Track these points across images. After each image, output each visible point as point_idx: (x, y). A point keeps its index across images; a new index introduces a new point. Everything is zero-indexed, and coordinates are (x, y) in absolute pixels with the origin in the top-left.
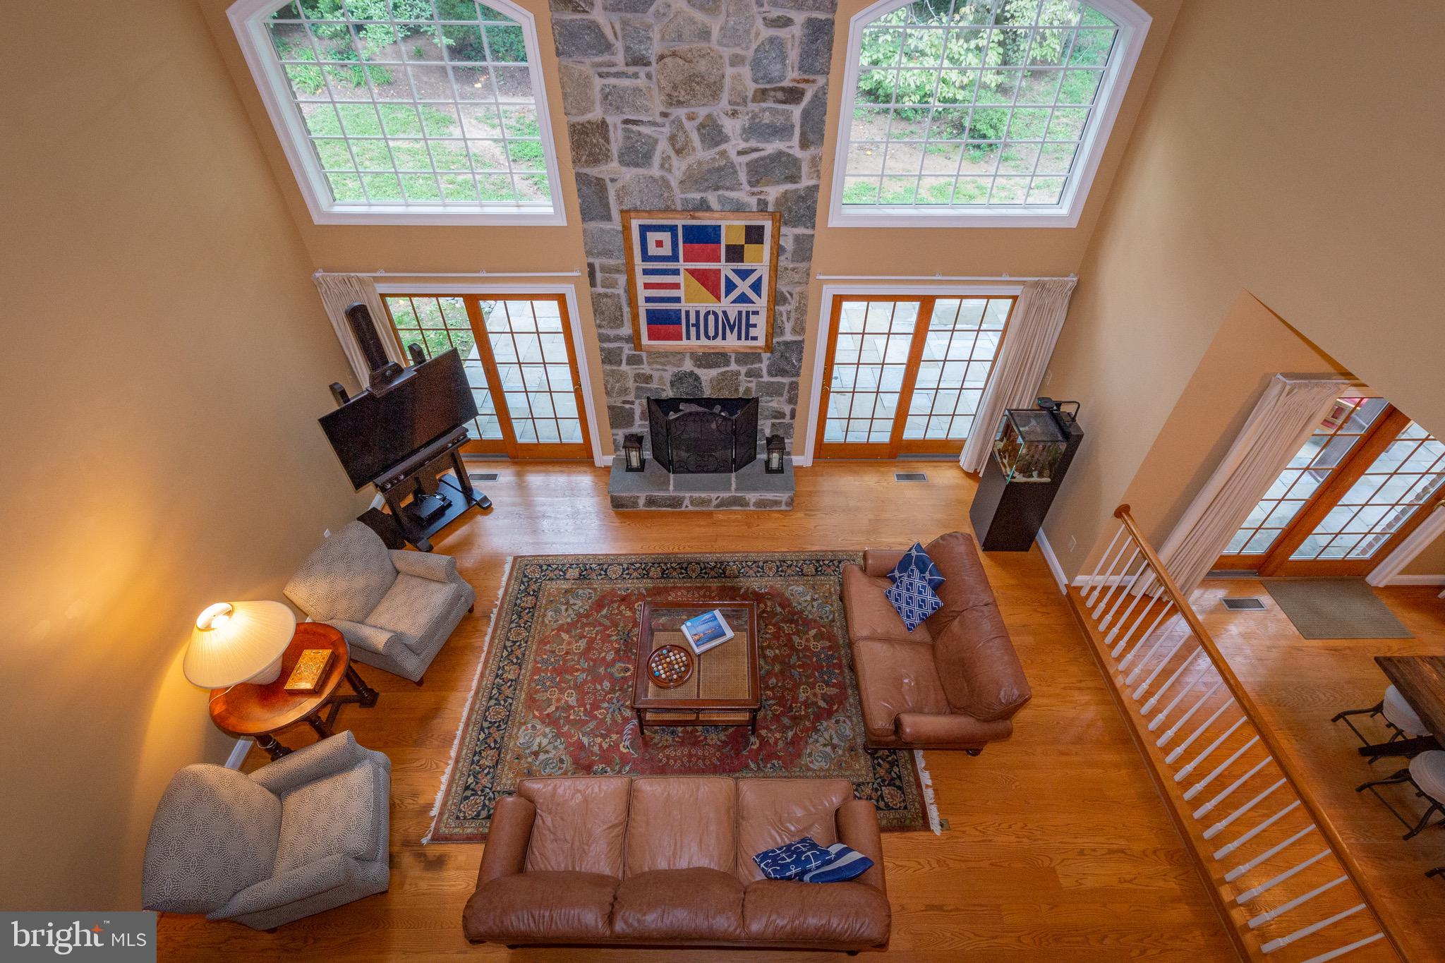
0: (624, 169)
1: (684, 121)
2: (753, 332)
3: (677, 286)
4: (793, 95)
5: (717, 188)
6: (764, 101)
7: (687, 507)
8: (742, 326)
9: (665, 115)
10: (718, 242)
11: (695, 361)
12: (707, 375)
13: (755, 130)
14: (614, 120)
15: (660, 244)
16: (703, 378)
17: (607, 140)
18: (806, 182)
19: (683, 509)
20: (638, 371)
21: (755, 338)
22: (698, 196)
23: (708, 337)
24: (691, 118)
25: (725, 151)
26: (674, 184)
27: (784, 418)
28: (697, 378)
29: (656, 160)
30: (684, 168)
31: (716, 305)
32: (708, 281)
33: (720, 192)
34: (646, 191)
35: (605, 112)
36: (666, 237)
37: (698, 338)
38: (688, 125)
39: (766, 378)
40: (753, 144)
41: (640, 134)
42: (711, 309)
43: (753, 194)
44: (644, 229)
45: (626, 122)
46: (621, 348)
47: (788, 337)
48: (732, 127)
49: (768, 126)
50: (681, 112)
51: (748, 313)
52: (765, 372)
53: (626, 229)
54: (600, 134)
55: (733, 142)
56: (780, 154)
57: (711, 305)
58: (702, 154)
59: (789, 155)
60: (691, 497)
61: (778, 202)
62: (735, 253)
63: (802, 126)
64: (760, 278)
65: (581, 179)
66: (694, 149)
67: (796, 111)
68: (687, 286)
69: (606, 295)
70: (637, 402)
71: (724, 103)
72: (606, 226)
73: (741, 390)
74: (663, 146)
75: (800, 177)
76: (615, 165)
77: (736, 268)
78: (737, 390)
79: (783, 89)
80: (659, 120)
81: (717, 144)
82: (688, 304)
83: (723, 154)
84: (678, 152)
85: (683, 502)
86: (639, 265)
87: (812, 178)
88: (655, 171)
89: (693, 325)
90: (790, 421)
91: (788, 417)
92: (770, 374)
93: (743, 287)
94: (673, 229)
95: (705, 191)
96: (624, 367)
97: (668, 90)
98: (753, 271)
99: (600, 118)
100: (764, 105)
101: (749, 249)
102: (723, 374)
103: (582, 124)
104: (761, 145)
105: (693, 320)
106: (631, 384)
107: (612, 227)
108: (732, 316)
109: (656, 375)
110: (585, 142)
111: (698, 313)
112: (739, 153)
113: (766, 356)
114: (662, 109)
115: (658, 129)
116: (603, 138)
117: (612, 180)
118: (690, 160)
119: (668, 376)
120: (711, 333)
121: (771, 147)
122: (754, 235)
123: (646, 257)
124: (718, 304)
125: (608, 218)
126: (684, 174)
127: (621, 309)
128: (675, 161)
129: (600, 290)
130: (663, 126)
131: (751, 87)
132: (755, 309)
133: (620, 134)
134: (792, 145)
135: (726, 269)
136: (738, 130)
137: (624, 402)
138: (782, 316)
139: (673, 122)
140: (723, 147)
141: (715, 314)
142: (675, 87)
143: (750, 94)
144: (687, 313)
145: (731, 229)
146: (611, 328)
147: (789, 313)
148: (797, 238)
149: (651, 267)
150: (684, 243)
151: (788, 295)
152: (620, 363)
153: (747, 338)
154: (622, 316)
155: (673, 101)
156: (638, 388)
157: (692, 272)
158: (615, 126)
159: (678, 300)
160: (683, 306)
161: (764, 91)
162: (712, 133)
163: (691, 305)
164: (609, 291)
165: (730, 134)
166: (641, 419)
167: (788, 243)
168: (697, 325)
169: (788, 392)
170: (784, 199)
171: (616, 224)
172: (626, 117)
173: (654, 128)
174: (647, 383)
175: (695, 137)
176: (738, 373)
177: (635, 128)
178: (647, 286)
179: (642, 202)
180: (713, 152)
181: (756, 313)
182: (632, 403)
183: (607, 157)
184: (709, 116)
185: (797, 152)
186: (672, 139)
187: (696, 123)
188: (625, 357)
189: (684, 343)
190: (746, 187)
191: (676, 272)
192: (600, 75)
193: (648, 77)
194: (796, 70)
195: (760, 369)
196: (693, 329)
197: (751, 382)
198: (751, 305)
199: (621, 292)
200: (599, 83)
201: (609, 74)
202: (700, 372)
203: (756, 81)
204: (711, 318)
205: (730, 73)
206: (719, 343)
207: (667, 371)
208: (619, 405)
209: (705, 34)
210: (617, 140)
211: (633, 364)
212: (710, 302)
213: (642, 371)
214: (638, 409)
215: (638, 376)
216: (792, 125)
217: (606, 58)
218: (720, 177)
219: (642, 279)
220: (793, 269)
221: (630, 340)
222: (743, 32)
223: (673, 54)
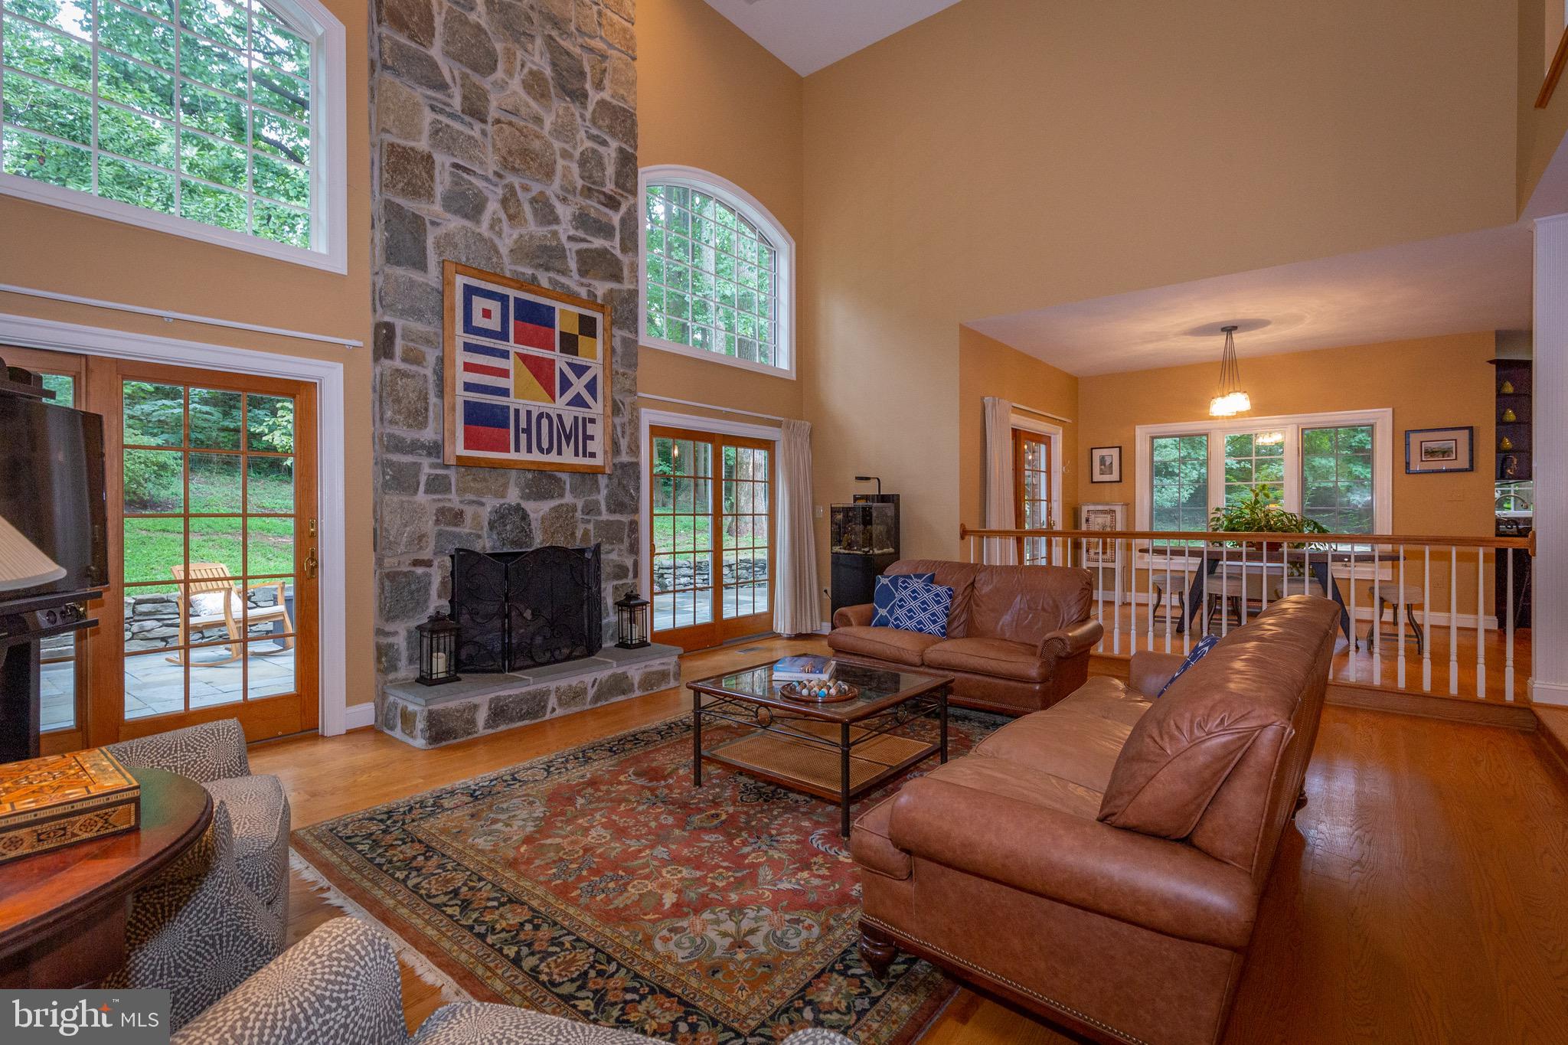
0: (449, 216)
1: (518, 189)
2: (592, 446)
3: (504, 373)
4: (612, 203)
5: (547, 269)
6: (589, 197)
7: (554, 710)
8: (576, 435)
9: (498, 175)
10: (552, 326)
11: (524, 489)
12: (538, 510)
13: (582, 220)
14: (442, 160)
15: (487, 314)
16: (532, 516)
17: (432, 178)
18: (627, 286)
19: (547, 717)
20: (441, 505)
21: (593, 455)
22: (529, 271)
23: (540, 449)
24: (526, 188)
25: (557, 232)
26: (504, 251)
27: (627, 576)
28: (525, 516)
29: (486, 218)
30: (515, 236)
31: (550, 405)
32: (540, 370)
33: (552, 274)
34: (473, 248)
35: (432, 146)
36: (495, 306)
37: (529, 450)
38: (522, 196)
39: (605, 516)
40: (581, 234)
41: (471, 183)
42: (545, 410)
43: (582, 284)
44: (470, 292)
45: (456, 166)
46: (417, 466)
47: (625, 458)
48: (564, 212)
49: (594, 222)
50: (514, 180)
51: (584, 419)
52: (603, 508)
53: (447, 282)
54: (425, 167)
55: (564, 226)
56: (605, 250)
57: (544, 404)
58: (532, 227)
59: (612, 254)
60: (558, 689)
61: (606, 299)
62: (569, 344)
63: (621, 231)
64: (595, 378)
65: (393, 212)
66: (525, 220)
67: (616, 218)
68: (517, 375)
69: (404, 374)
70: (436, 563)
71: (557, 187)
72: (417, 276)
73: (579, 534)
74: (493, 207)
75: (622, 278)
76: (437, 207)
77: (570, 361)
78: (573, 534)
79: (604, 193)
80: (491, 175)
81: (550, 223)
82: (518, 401)
83: (555, 233)
84: (510, 217)
85: (546, 702)
86: (461, 337)
87: (632, 282)
88: (484, 229)
89: (524, 431)
90: (633, 580)
91: (631, 575)
92: (611, 511)
93: (579, 386)
94: (503, 299)
95: (536, 268)
96: (421, 497)
97: (504, 152)
98: (588, 368)
99: (426, 151)
100: (591, 202)
101: (583, 341)
102: (555, 509)
103: (404, 148)
104: (589, 238)
105: (523, 424)
106: (429, 526)
107: (425, 281)
108: (568, 423)
109: (469, 511)
110: (405, 168)
111: (529, 413)
112: (570, 238)
113: (603, 481)
114: (496, 169)
115: (491, 187)
116: (427, 173)
117: (433, 223)
118: (522, 230)
119: (486, 513)
120: (545, 445)
121: (598, 243)
122: (587, 326)
123: (469, 327)
124: (552, 405)
125: (421, 265)
126: (516, 242)
127: (426, 398)
128: (506, 226)
129: (398, 364)
130: (496, 185)
131: (577, 180)
132: (592, 416)
133: (448, 179)
134: (614, 245)
135: (561, 361)
136: (568, 215)
137: (417, 563)
138: (616, 429)
139: (506, 186)
140: (555, 227)
141: (549, 417)
142: (510, 152)
143: (579, 187)
144: (517, 411)
145: (564, 316)
146: (410, 426)
147: (623, 425)
148: (624, 342)
149: (474, 342)
150: (515, 319)
151: (620, 404)
152: (413, 492)
153: (584, 455)
154: (426, 409)
155: (507, 165)
156: (440, 534)
157: (524, 358)
158: (443, 165)
159: (505, 392)
160: (512, 402)
161: (589, 189)
162: (545, 211)
163: (522, 401)
164: (414, 368)
165: (561, 217)
166: (439, 597)
167: (617, 343)
168: (528, 431)
169: (629, 536)
170: (610, 294)
171: (432, 276)
172: (456, 161)
173: (485, 184)
174: (456, 525)
175: (527, 208)
176: (574, 509)
177: (465, 175)
178: (469, 368)
179: (468, 259)
180: (544, 230)
181: (592, 421)
182: (428, 564)
183: (429, 195)
184: (542, 193)
185: (619, 254)
186: (504, 202)
187: (529, 196)
188: (423, 479)
189: (512, 455)
190: (576, 276)
191: (505, 355)
192: (433, 108)
193: (484, 133)
194: (613, 182)
195: (597, 502)
196: (523, 437)
197: (589, 521)
198: (587, 410)
199: (429, 372)
200: (428, 116)
201: (441, 111)
202: (529, 506)
203: (582, 178)
204: (545, 422)
205: (561, 163)
206: (553, 458)
207: (482, 504)
208: (406, 569)
209: (538, 120)
210: (443, 181)
211: (435, 492)
212: (543, 401)
213: (448, 505)
214: (437, 576)
215: (441, 512)
216: (613, 228)
217: (439, 95)
218: (550, 257)
219: (461, 357)
220: (624, 374)
221: (435, 449)
222: (569, 134)
223: (510, 124)
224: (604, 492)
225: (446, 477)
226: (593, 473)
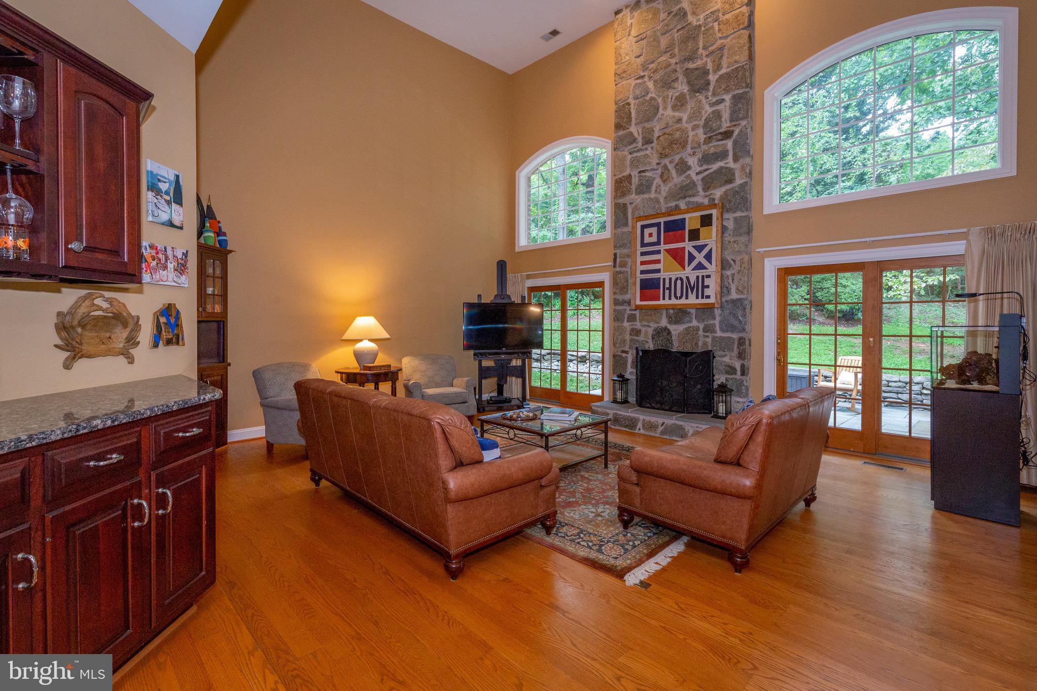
0: (637, 196)
1: (668, 164)
2: (707, 292)
3: (658, 261)
4: (727, 135)
5: (685, 198)
6: (710, 142)
8: (699, 287)
9: (658, 164)
10: (684, 229)
11: (669, 319)
12: (676, 330)
13: (707, 159)
14: (634, 173)
15: (651, 235)
16: (673, 333)
17: (631, 184)
18: (739, 181)
19: (636, 431)
20: (633, 327)
21: (708, 297)
22: (673, 204)
23: (676, 297)
24: (671, 162)
25: (689, 175)
26: (662, 200)
27: (735, 374)
28: (669, 333)
29: (653, 188)
30: (667, 189)
31: (682, 272)
32: (677, 256)
33: (687, 199)
34: (647, 206)
35: (631, 170)
36: (654, 230)
37: (670, 298)
38: (670, 167)
39: (719, 334)
40: (705, 167)
41: (645, 176)
42: (679, 276)
43: (706, 196)
44: (643, 228)
45: (640, 172)
46: (625, 310)
47: (734, 296)
48: (692, 161)
49: (713, 154)
50: (666, 161)
51: (703, 277)
52: (718, 328)
53: (634, 228)
54: (628, 181)
55: (693, 169)
56: (721, 168)
57: (679, 273)
58: (677, 179)
59: (727, 168)
60: (644, 420)
61: (722, 198)
63: (734, 149)
64: (711, 249)
65: (616, 205)
66: (673, 178)
67: (729, 144)
68: (664, 261)
69: (620, 272)
70: (630, 353)
71: (689, 150)
72: (624, 229)
73: (700, 344)
74: (657, 180)
75: (734, 179)
76: (633, 195)
77: (695, 245)
78: (697, 344)
79: (721, 133)
80: (655, 167)
81: (685, 172)
82: (664, 274)
83: (689, 177)
84: (664, 181)
85: (637, 424)
86: (640, 250)
87: (743, 178)
88: (653, 195)
89: (667, 289)
90: (741, 377)
91: (739, 373)
92: (722, 330)
93: (700, 258)
94: (658, 225)
95: (678, 200)
96: (625, 324)
97: (661, 150)
98: (706, 245)
99: (628, 173)
100: (711, 145)
101: (703, 231)
102: (687, 329)
103: (620, 178)
104: (709, 167)
105: (667, 285)
106: (628, 337)
107: (627, 230)
108: (693, 280)
109: (643, 330)
110: (621, 187)
111: (670, 279)
112: (697, 174)
113: (717, 312)
114: (657, 161)
115: (655, 172)
116: (629, 183)
117: (631, 203)
118: (670, 185)
119: (650, 331)
120: (679, 295)
121: (715, 167)
122: (706, 221)
123: (643, 245)
125: (626, 224)
126: (667, 193)
127: (627, 281)
128: (663, 188)
129: (618, 269)
130: (657, 170)
131: (702, 137)
132: (708, 274)
133: (637, 179)
134: (730, 162)
135: (688, 246)
136: (696, 162)
137: (623, 352)
138: (728, 279)
139: (663, 166)
140: (688, 172)
141: (681, 279)
142: (664, 149)
143: (702, 141)
144: (664, 279)
145: (692, 220)
146: (621, 294)
147: (733, 276)
148: (735, 219)
149: (645, 251)
150: (664, 232)
151: (732, 262)
152: (623, 321)
153: (702, 297)
154: (627, 286)
155: (663, 156)
156: (631, 340)
157: (668, 251)
158: (635, 175)
159: (658, 271)
160: (661, 275)
161: (710, 138)
162: (683, 167)
163: (667, 274)
164: (623, 269)
165: (692, 165)
166: (631, 367)
167: (730, 225)
168: (669, 289)
169: (738, 347)
170: (725, 195)
171: (629, 227)
172: (640, 170)
173: (652, 173)
174: (637, 336)
175: (673, 173)
176: (698, 329)
177: (644, 174)
178: (642, 263)
179: (644, 212)
180: (682, 178)
181: (708, 276)
182: (626, 352)
183: (629, 192)
184: (681, 159)
185: (732, 165)
186: (662, 176)
187: (673, 165)
188: (626, 316)
189: (661, 302)
190: (702, 193)
191: (658, 252)
192: (630, 153)
193: (652, 148)
194: (728, 122)
195: (714, 325)
196: (667, 292)
197: (707, 336)
198: (705, 271)
199: (628, 270)
200: (629, 157)
201: (634, 152)
202: (671, 328)
203: (705, 134)
204: (679, 282)
205: (691, 134)
206: (683, 301)
207: (650, 327)
208: (619, 354)
209: (679, 120)
210: (635, 181)
211: (631, 321)
212: (679, 271)
213: (635, 327)
214: (630, 358)
215: (632, 330)
216: (727, 151)
217: (634, 145)
218: (686, 190)
219: (640, 259)
220: (734, 242)
221: (629, 303)
222: (698, 114)
223: (664, 134)
224: (718, 318)
225: (635, 314)
226: (711, 307)
